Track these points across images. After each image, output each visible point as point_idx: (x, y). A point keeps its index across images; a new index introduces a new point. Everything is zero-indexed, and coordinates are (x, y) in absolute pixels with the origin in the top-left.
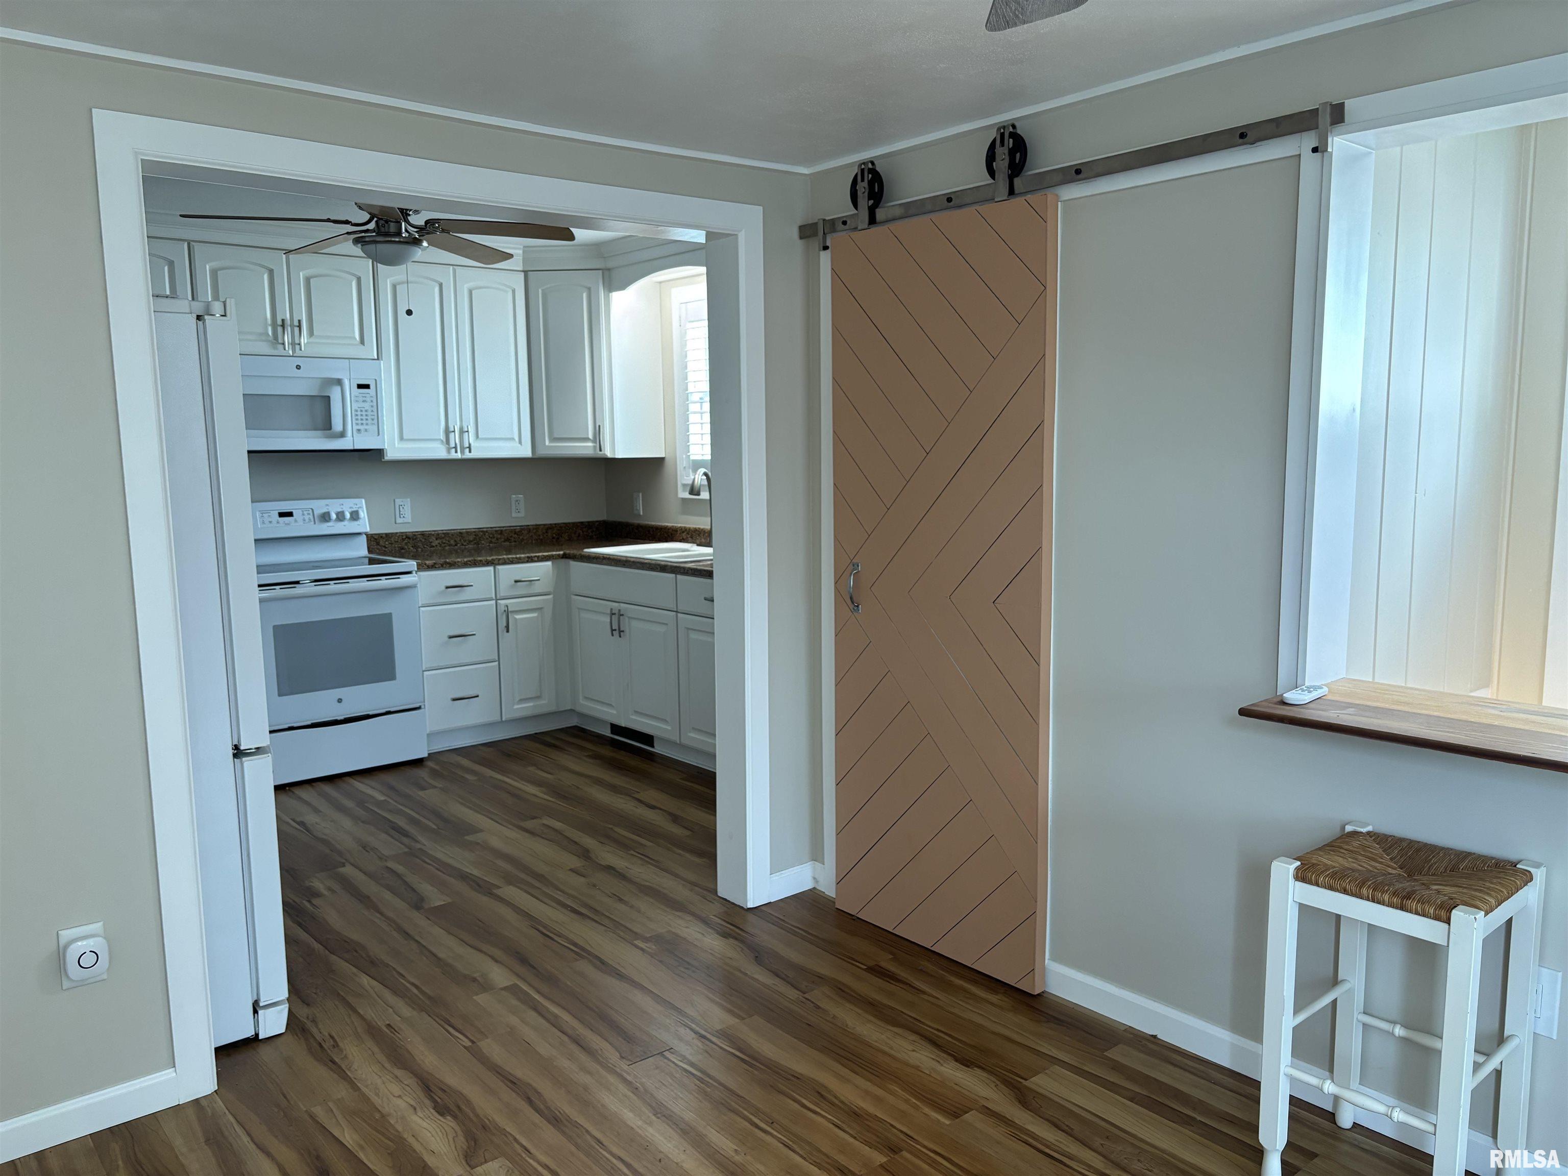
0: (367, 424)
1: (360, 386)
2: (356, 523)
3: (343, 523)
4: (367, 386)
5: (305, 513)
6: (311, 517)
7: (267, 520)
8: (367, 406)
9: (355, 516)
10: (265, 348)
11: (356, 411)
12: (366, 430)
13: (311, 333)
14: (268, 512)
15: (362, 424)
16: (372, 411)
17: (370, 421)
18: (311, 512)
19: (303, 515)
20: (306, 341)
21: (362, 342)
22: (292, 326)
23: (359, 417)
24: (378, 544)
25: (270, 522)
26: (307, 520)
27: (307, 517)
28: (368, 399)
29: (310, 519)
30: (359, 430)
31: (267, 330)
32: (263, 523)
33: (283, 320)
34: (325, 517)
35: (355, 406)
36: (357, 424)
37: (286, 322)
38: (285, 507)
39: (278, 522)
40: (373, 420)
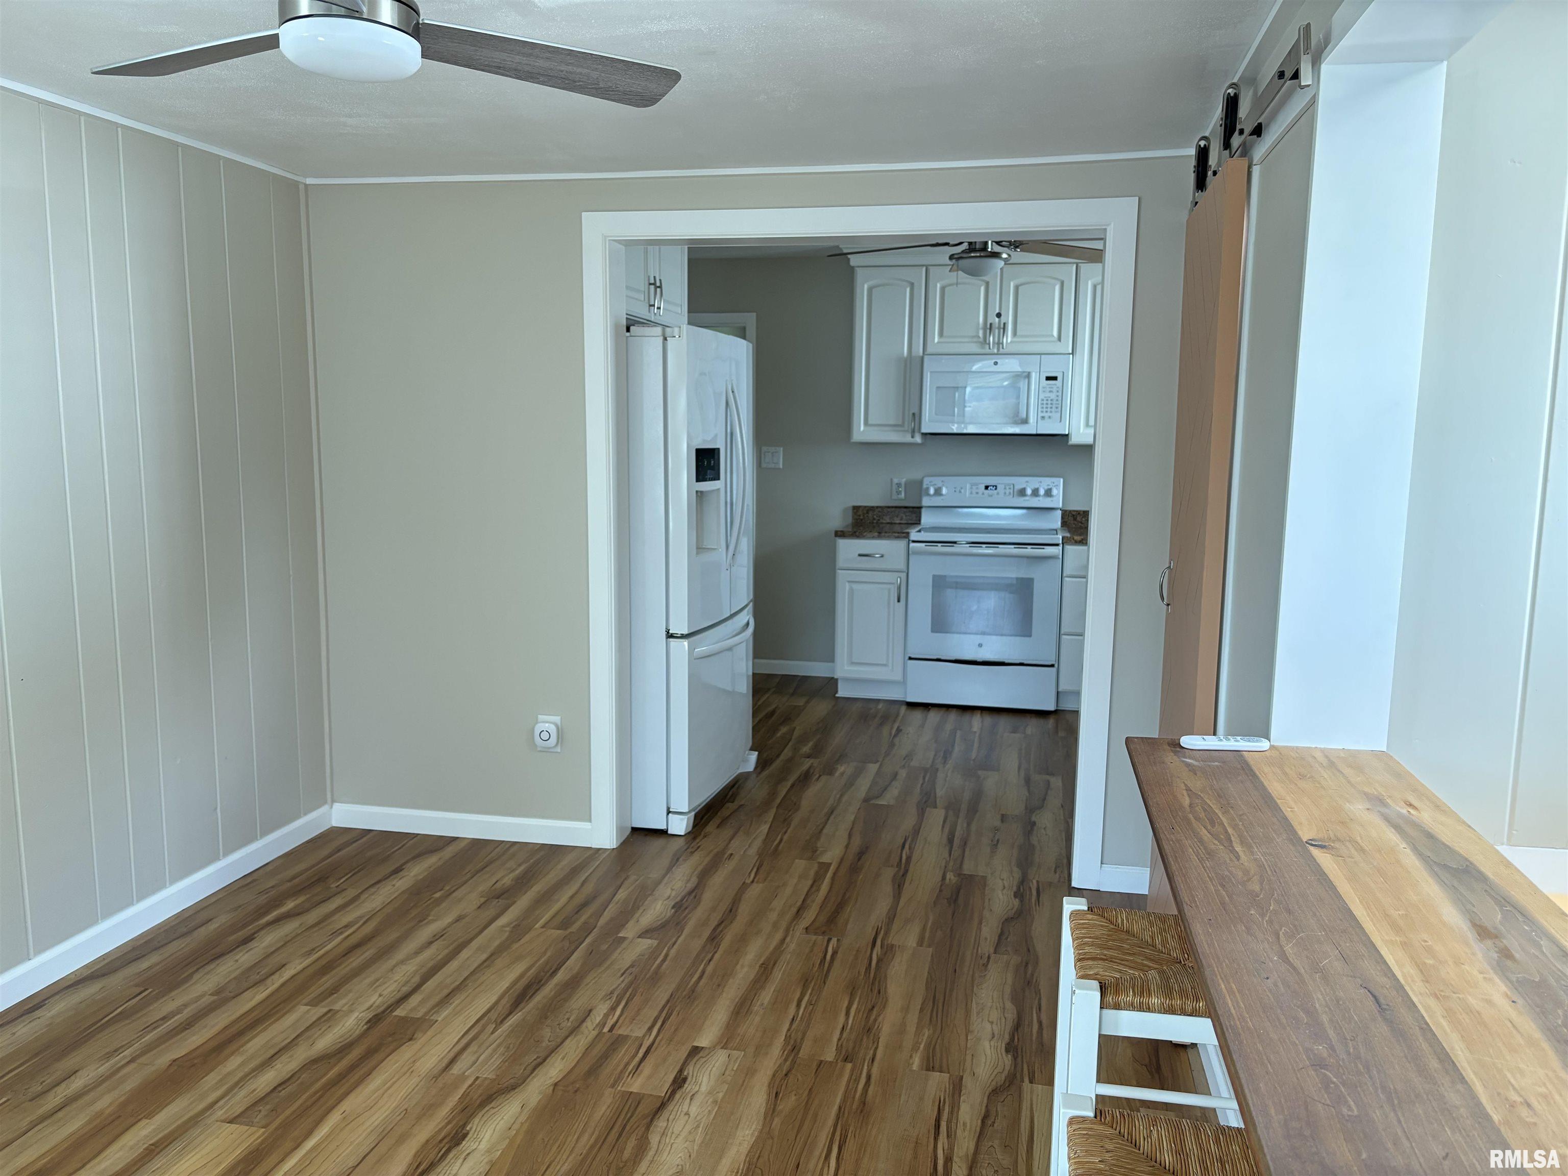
0: (1051, 412)
1: (1048, 378)
2: (1049, 499)
3: (1037, 499)
4: (1055, 378)
5: (1007, 487)
6: (1012, 491)
7: (974, 491)
8: (1053, 396)
9: (1048, 493)
10: (975, 348)
11: (1043, 400)
12: (1050, 417)
13: (1015, 334)
14: (977, 484)
15: (1047, 412)
16: (1057, 400)
17: (1053, 410)
18: (1012, 487)
19: (1005, 488)
20: (1009, 340)
21: (1059, 339)
22: (999, 328)
23: (1045, 406)
24: (1075, 519)
25: (977, 493)
26: (1007, 493)
27: (1008, 491)
28: (1054, 390)
29: (1010, 493)
30: (1043, 418)
31: (978, 333)
32: (971, 493)
33: (991, 324)
34: (1022, 493)
35: (1042, 396)
36: (1042, 412)
37: (993, 326)
38: (990, 480)
39: (983, 494)
40: (1057, 408)
